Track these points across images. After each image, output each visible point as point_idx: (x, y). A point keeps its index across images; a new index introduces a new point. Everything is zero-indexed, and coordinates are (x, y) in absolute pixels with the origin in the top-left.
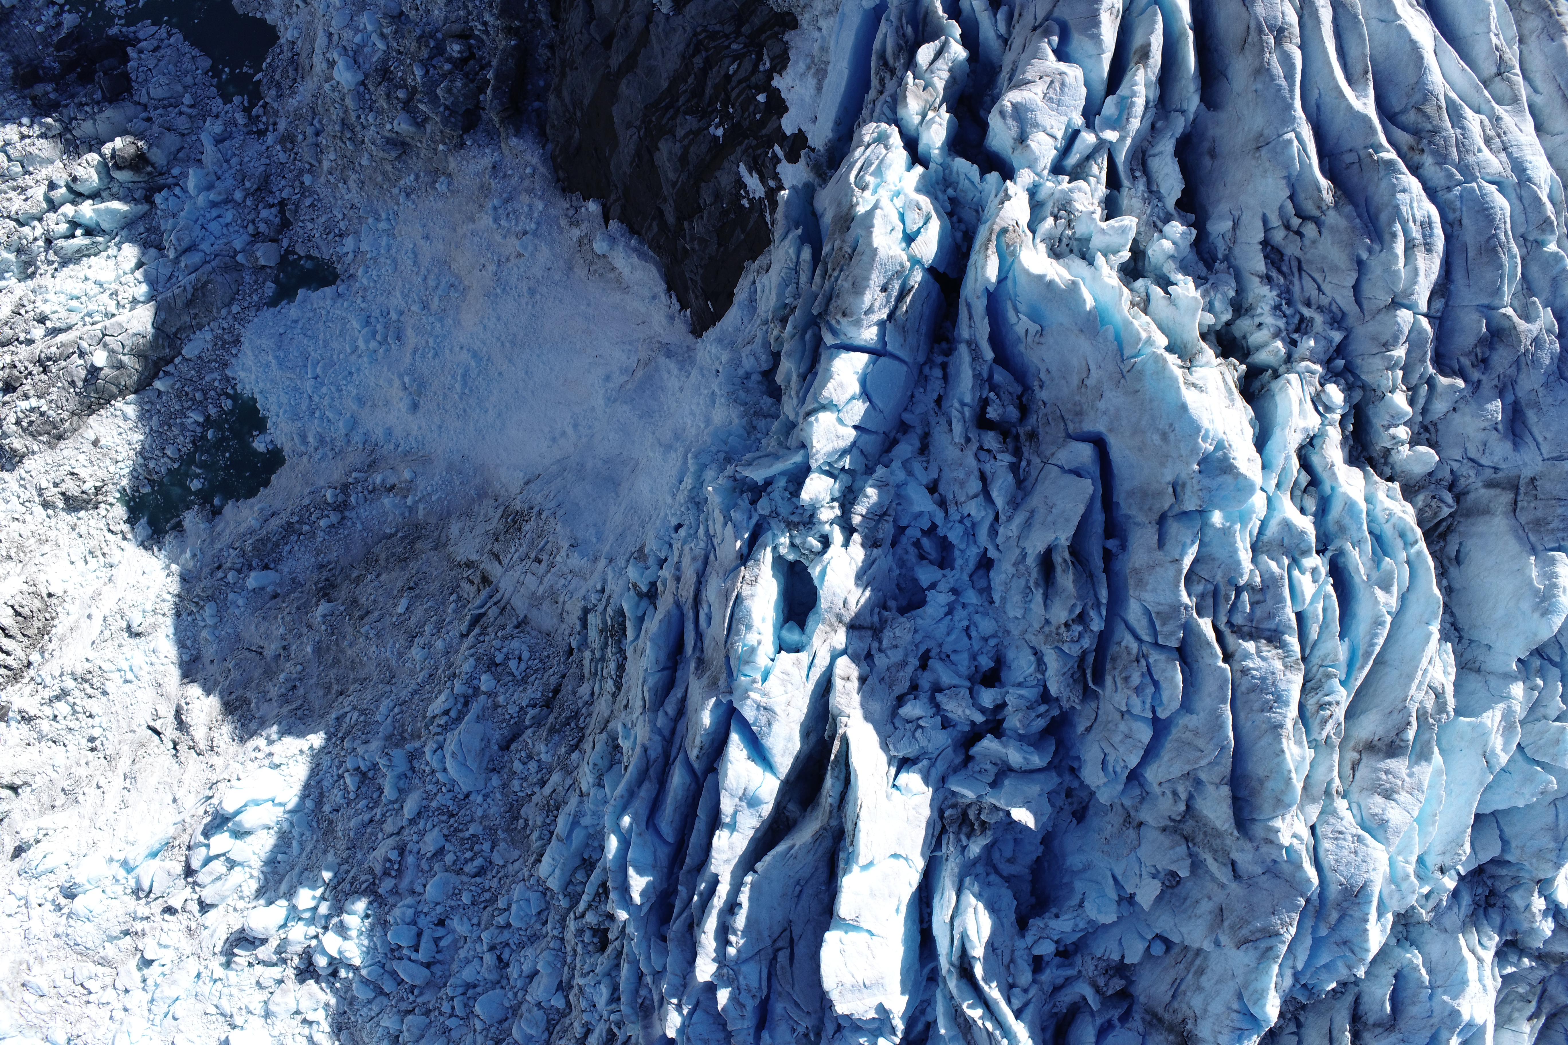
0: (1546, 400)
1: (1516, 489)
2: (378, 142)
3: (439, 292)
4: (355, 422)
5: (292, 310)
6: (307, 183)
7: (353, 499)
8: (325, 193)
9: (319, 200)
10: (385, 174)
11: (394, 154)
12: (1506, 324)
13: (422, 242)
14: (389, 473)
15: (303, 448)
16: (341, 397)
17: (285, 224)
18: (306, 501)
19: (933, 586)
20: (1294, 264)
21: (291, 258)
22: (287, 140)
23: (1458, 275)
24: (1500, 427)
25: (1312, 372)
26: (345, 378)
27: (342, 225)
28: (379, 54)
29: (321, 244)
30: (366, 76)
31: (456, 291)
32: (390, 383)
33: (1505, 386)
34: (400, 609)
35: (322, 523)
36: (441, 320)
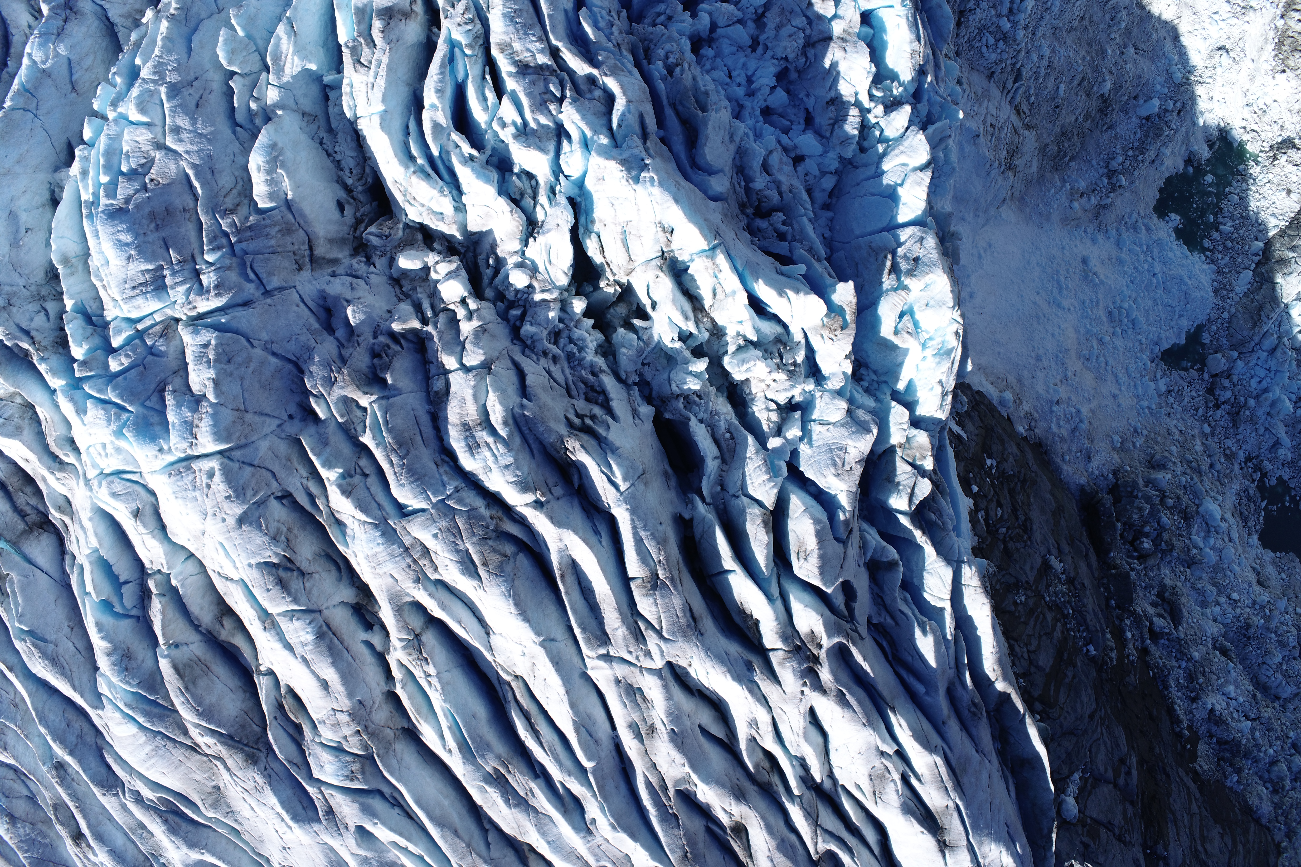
0: (305, 338)
1: (313, 259)
2: (1171, 464)
3: (1096, 351)
4: (1118, 245)
5: (1186, 324)
6: (1206, 426)
7: (1106, 181)
8: (1191, 422)
9: (1193, 415)
10: (1157, 443)
11: (1157, 457)
12: (366, 390)
13: (1117, 392)
14: (1088, 207)
15: (1146, 221)
16: (1133, 264)
17: (1210, 390)
18: (1136, 173)
19: (773, 88)
20: (574, 393)
21: (1198, 366)
22: (1230, 457)
23: (425, 419)
24: (345, 304)
25: (543, 291)
26: (1135, 278)
27: (1172, 400)
28: (1194, 531)
29: (1181, 382)
30: (1197, 512)
31: (1084, 356)
32: (1107, 277)
33: (349, 340)
34: (1062, 87)
35: (1121, 159)
36: (1088, 331)
